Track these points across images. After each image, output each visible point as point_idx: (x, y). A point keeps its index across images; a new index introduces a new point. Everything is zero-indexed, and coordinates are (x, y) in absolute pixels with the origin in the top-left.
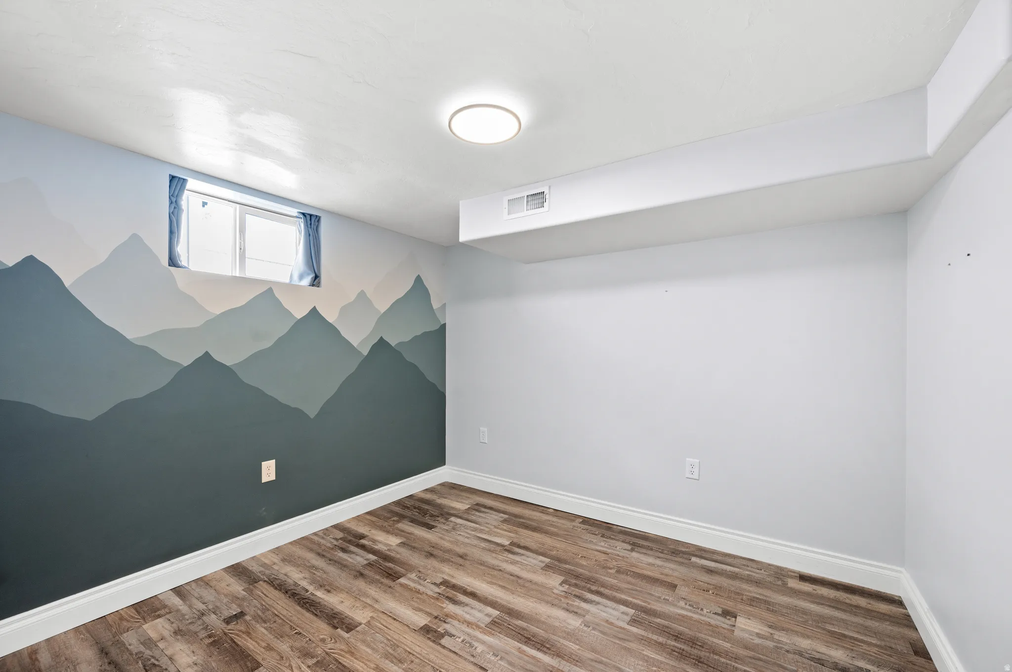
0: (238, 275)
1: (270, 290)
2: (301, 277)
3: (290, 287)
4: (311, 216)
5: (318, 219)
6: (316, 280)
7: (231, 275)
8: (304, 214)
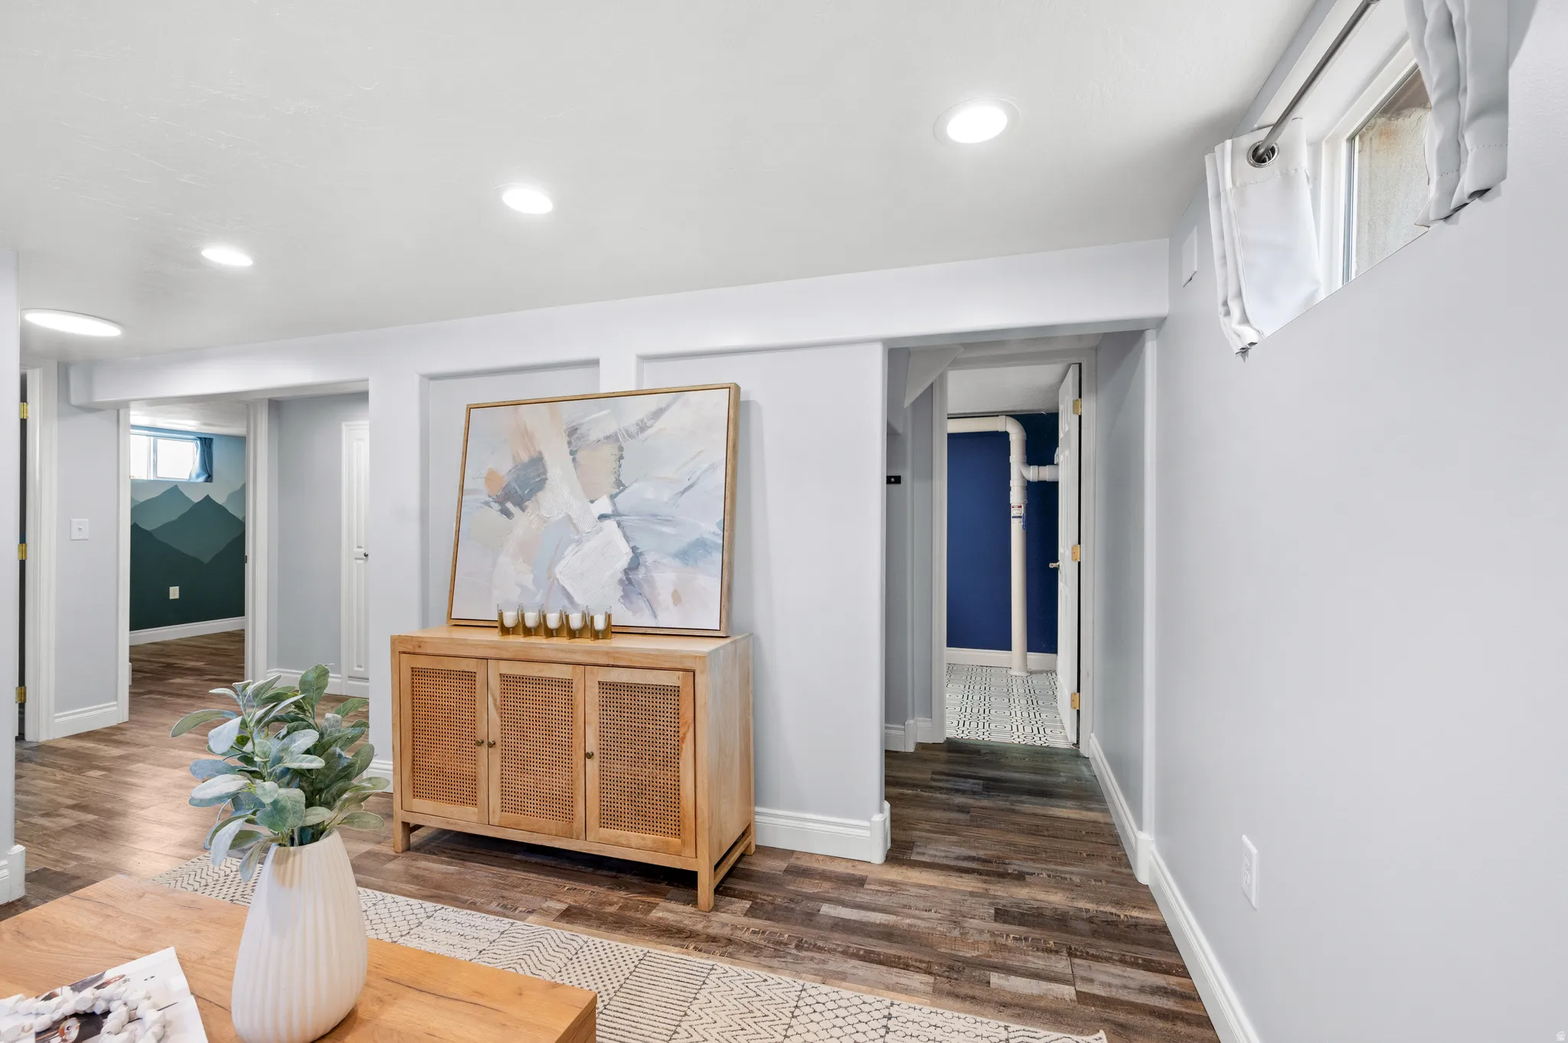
0: (152, 479)
1: (176, 486)
2: (198, 476)
3: (188, 484)
4: (205, 438)
5: (211, 440)
6: (209, 478)
7: (146, 479)
8: (200, 438)
